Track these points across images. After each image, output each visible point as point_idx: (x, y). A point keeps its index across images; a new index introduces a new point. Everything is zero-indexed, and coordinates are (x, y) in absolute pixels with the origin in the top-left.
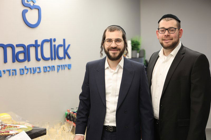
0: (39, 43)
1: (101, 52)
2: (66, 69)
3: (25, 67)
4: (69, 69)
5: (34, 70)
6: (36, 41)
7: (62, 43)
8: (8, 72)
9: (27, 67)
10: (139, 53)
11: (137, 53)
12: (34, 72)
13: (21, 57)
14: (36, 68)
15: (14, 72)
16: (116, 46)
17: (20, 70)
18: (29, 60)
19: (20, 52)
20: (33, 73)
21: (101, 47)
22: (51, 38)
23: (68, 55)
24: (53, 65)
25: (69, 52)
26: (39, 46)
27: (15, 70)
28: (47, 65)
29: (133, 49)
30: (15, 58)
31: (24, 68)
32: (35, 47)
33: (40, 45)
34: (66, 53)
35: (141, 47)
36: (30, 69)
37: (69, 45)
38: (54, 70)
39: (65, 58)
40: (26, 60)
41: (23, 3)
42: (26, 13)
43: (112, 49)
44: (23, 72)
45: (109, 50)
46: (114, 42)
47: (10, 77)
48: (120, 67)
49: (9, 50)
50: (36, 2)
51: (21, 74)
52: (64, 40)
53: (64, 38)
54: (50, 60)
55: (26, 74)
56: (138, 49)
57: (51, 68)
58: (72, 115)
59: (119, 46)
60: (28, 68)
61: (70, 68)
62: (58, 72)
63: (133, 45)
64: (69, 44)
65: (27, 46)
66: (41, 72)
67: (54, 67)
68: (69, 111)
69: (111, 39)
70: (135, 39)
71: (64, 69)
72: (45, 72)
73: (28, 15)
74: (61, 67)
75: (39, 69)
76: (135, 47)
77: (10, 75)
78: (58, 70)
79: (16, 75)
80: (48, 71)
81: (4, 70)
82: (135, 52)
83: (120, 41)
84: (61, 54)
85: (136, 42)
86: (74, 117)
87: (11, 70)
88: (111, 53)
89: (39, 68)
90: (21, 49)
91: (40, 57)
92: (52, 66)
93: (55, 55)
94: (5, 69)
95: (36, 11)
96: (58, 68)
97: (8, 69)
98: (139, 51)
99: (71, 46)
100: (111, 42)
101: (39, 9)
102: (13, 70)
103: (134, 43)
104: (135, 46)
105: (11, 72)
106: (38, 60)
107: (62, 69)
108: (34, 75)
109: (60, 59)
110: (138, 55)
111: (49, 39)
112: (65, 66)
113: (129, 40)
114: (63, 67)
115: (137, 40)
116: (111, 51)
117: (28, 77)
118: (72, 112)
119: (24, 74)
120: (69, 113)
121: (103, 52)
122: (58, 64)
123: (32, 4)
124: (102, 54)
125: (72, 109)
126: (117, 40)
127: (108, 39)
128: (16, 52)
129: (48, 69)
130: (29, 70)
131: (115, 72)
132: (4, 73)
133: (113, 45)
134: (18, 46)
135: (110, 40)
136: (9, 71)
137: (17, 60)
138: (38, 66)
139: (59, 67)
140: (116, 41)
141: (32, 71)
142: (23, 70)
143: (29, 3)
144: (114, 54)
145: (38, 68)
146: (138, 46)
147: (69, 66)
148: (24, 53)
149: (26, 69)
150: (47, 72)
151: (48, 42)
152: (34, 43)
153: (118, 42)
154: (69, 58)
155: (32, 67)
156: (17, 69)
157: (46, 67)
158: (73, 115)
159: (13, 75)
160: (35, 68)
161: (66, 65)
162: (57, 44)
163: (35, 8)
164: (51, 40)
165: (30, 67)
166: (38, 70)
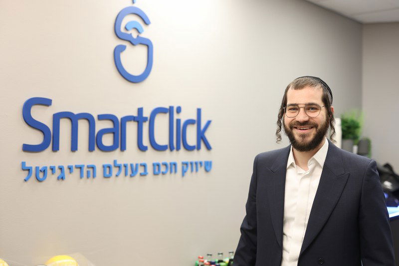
0: (147, 114)
2: (201, 170)
3: (115, 162)
4: (207, 171)
5: (134, 170)
6: (140, 110)
7: (195, 117)
8: (79, 170)
9: (118, 163)
10: (359, 145)
11: (354, 144)
12: (132, 172)
13: (108, 140)
14: (137, 165)
15: (91, 170)
16: (306, 119)
17: (104, 167)
18: (123, 148)
19: (105, 131)
20: (131, 176)
21: (279, 122)
22: (171, 105)
23: (207, 141)
24: (173, 161)
25: (208, 135)
26: (145, 119)
27: (93, 168)
28: (160, 161)
29: (344, 136)
30: (95, 142)
31: (111, 163)
32: (138, 122)
33: (149, 119)
34: (201, 137)
35: (363, 133)
36: (125, 166)
37: (209, 123)
38: (176, 171)
39: (199, 148)
40: (117, 147)
41: (117, 31)
42: (122, 52)
44: (110, 172)
45: (291, 127)
46: (302, 110)
47: (82, 181)
48: (317, 164)
49: (83, 126)
50: (143, 31)
51: (106, 177)
52: (199, 111)
53: (199, 107)
54: (168, 151)
55: (117, 176)
56: (355, 138)
57: (169, 166)
59: (315, 119)
60: (121, 165)
61: (210, 170)
62: (183, 175)
63: (345, 129)
64: (210, 119)
65: (122, 119)
66: (147, 173)
67: (175, 164)
68: (202, 258)
70: (350, 116)
71: (197, 170)
72: (155, 174)
73: (124, 57)
74: (189, 166)
75: (143, 168)
76: (350, 133)
77: (81, 177)
78: (184, 172)
79: (94, 176)
80: (163, 173)
81: (69, 165)
82: (348, 142)
83: (316, 109)
84: (191, 139)
85: (353, 121)
87: (84, 166)
88: (297, 133)
89: (144, 166)
90: (108, 125)
91: (146, 142)
92: (171, 164)
93: (178, 140)
94: (73, 164)
95: (142, 51)
96: (183, 168)
97: (79, 163)
98: (357, 142)
99: (212, 124)
100: (298, 111)
101: (148, 45)
102: (88, 167)
103: (346, 125)
104: (350, 130)
105: (85, 170)
106: (142, 148)
107: (192, 171)
108: (132, 178)
109: (189, 148)
110: (355, 148)
111: (167, 107)
112: (199, 165)
113: (337, 117)
114: (194, 166)
115: (354, 118)
117: (120, 182)
118: (207, 263)
119: (111, 175)
120: (200, 264)
122: (185, 160)
123: (134, 35)
124: (280, 137)
125: (208, 255)
126: (311, 107)
127: (292, 105)
128: (97, 130)
129: (163, 169)
130: (123, 169)
131: (307, 174)
132: (70, 173)
133: (301, 116)
134: (102, 117)
135: (295, 107)
136: (80, 168)
137: (98, 147)
138: (143, 162)
139: (185, 166)
140: (308, 109)
141: (129, 172)
142: (109, 167)
143: (129, 32)
145: (141, 165)
147: (208, 166)
148: (114, 133)
149: (115, 166)
150: (160, 176)
151: (165, 113)
152: (135, 114)
153: (312, 111)
154: (208, 148)
155: (128, 163)
156: (96, 166)
157: (158, 165)
159: (88, 177)
160: (134, 166)
161: (201, 163)
162: (183, 117)
163: (141, 44)
164: (171, 108)
165: (125, 163)
166: (141, 170)
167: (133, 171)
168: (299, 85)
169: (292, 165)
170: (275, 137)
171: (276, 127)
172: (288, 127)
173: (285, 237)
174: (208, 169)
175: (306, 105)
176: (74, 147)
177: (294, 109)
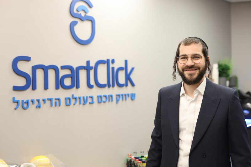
0: (92, 64)
1: (173, 74)
2: (129, 99)
3: (73, 95)
4: (132, 100)
6: (88, 62)
7: (123, 66)
8: (50, 101)
9: (75, 96)
10: (230, 80)
11: (227, 80)
13: (68, 82)
14: (87, 97)
15: (57, 101)
16: (193, 64)
17: (66, 99)
18: (78, 87)
19: (65, 76)
20: (83, 104)
21: (174, 67)
22: (108, 58)
23: (132, 81)
24: (110, 94)
25: (132, 77)
26: (92, 68)
27: (59, 100)
28: (102, 94)
29: (220, 75)
30: (59, 84)
31: (70, 96)
32: (87, 70)
33: (94, 68)
34: (128, 78)
35: (233, 73)
36: (80, 98)
37: (133, 69)
38: (112, 101)
39: (127, 85)
40: (74, 86)
41: (71, 12)
42: (75, 25)
43: (188, 69)
44: (70, 102)
45: (183, 70)
46: (189, 59)
47: (52, 108)
48: (200, 93)
49: (51, 73)
50: (88, 12)
51: (67, 105)
52: (126, 62)
53: (126, 59)
54: (107, 87)
55: (74, 104)
56: (227, 76)
57: (108, 97)
58: (133, 162)
59: (198, 64)
60: (77, 97)
61: (134, 99)
62: (117, 103)
63: (221, 70)
64: (133, 67)
65: (76, 68)
66: (94, 102)
67: (111, 96)
68: (131, 155)
69: (187, 56)
71: (126, 99)
72: (99, 102)
73: (77, 29)
74: (121, 97)
75: (91, 99)
76: (224, 73)
77: (51, 106)
78: (117, 101)
79: (59, 105)
80: (104, 102)
81: (44, 98)
82: (223, 79)
83: (199, 58)
84: (122, 79)
85: (226, 65)
86: (136, 165)
87: (53, 99)
88: (187, 74)
89: (92, 97)
90: (68, 72)
91: (92, 82)
92: (109, 96)
93: (113, 81)
94: (46, 97)
95: (88, 24)
96: (117, 98)
97: (50, 97)
98: (228, 78)
99: (135, 70)
100: (187, 59)
101: (92, 21)
102: (56, 99)
103: (221, 68)
104: (224, 71)
105: (54, 101)
106: (90, 86)
107: (123, 100)
108: (84, 106)
109: (120, 86)
110: (228, 83)
111: (105, 59)
112: (127, 96)
113: (215, 63)
114: (124, 97)
115: (227, 63)
116: (186, 71)
117: (77, 109)
118: (134, 158)
119: (71, 104)
120: (129, 159)
121: (177, 74)
122: (118, 93)
123: (83, 14)
124: (175, 76)
125: (134, 153)
126: (195, 57)
127: (183, 55)
129: (104, 99)
130: (78, 100)
131: (193, 100)
132: (44, 103)
133: (190, 63)
134: (63, 68)
135: (185, 57)
136: (51, 100)
137: (62, 87)
138: (91, 95)
139: (118, 97)
140: (194, 58)
141: (82, 102)
142: (69, 99)
143: (79, 13)
144: (191, 75)
145: (90, 97)
146: (228, 71)
147: (133, 96)
148: (71, 77)
149: (73, 98)
150: (102, 103)
151: (104, 63)
152: (85, 65)
153: (196, 59)
154: (133, 85)
155: (82, 96)
156: (61, 99)
157: (101, 97)
158: (135, 162)
159: (56, 106)
160: (85, 98)
161: (128, 95)
162: (116, 66)
163: (87, 20)
164: (108, 60)
165: (79, 96)
166: (90, 100)
167: (84, 101)
168: (187, 43)
169: (183, 94)
170: (172, 77)
171: (173, 70)
172: (181, 70)
173: (180, 141)
174: (133, 98)
175: (192, 55)
176: (46, 87)
177: (184, 58)
